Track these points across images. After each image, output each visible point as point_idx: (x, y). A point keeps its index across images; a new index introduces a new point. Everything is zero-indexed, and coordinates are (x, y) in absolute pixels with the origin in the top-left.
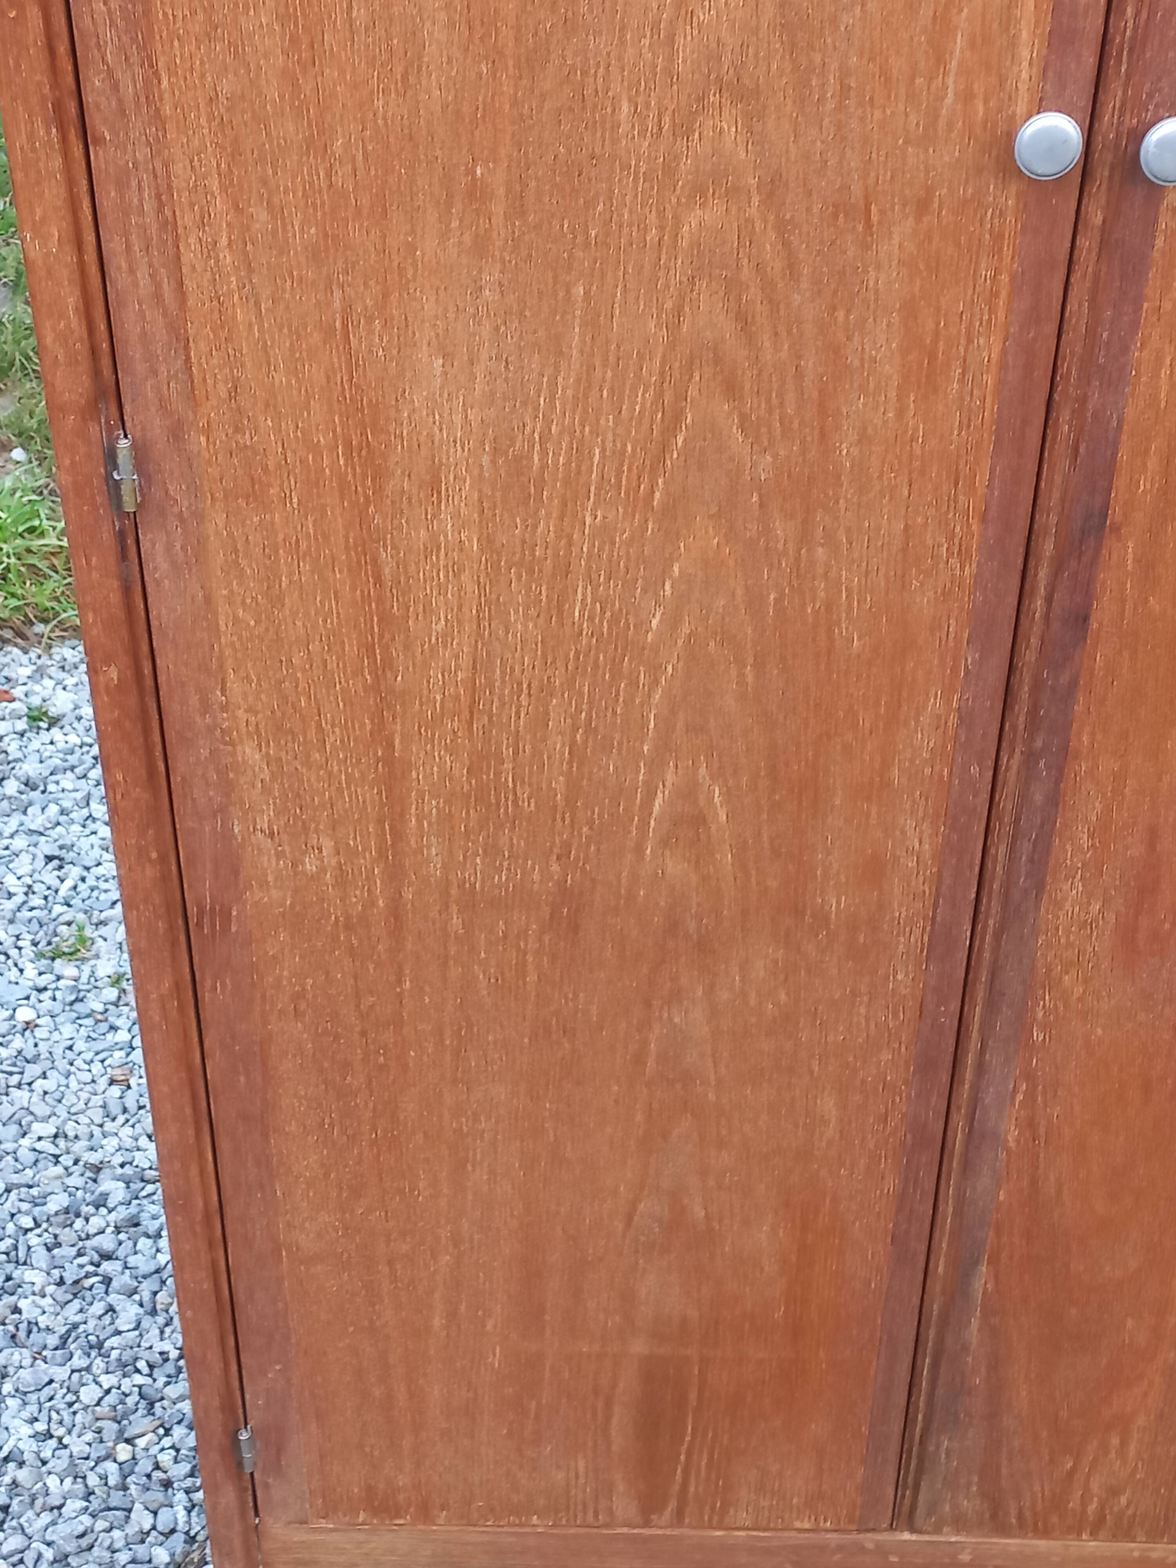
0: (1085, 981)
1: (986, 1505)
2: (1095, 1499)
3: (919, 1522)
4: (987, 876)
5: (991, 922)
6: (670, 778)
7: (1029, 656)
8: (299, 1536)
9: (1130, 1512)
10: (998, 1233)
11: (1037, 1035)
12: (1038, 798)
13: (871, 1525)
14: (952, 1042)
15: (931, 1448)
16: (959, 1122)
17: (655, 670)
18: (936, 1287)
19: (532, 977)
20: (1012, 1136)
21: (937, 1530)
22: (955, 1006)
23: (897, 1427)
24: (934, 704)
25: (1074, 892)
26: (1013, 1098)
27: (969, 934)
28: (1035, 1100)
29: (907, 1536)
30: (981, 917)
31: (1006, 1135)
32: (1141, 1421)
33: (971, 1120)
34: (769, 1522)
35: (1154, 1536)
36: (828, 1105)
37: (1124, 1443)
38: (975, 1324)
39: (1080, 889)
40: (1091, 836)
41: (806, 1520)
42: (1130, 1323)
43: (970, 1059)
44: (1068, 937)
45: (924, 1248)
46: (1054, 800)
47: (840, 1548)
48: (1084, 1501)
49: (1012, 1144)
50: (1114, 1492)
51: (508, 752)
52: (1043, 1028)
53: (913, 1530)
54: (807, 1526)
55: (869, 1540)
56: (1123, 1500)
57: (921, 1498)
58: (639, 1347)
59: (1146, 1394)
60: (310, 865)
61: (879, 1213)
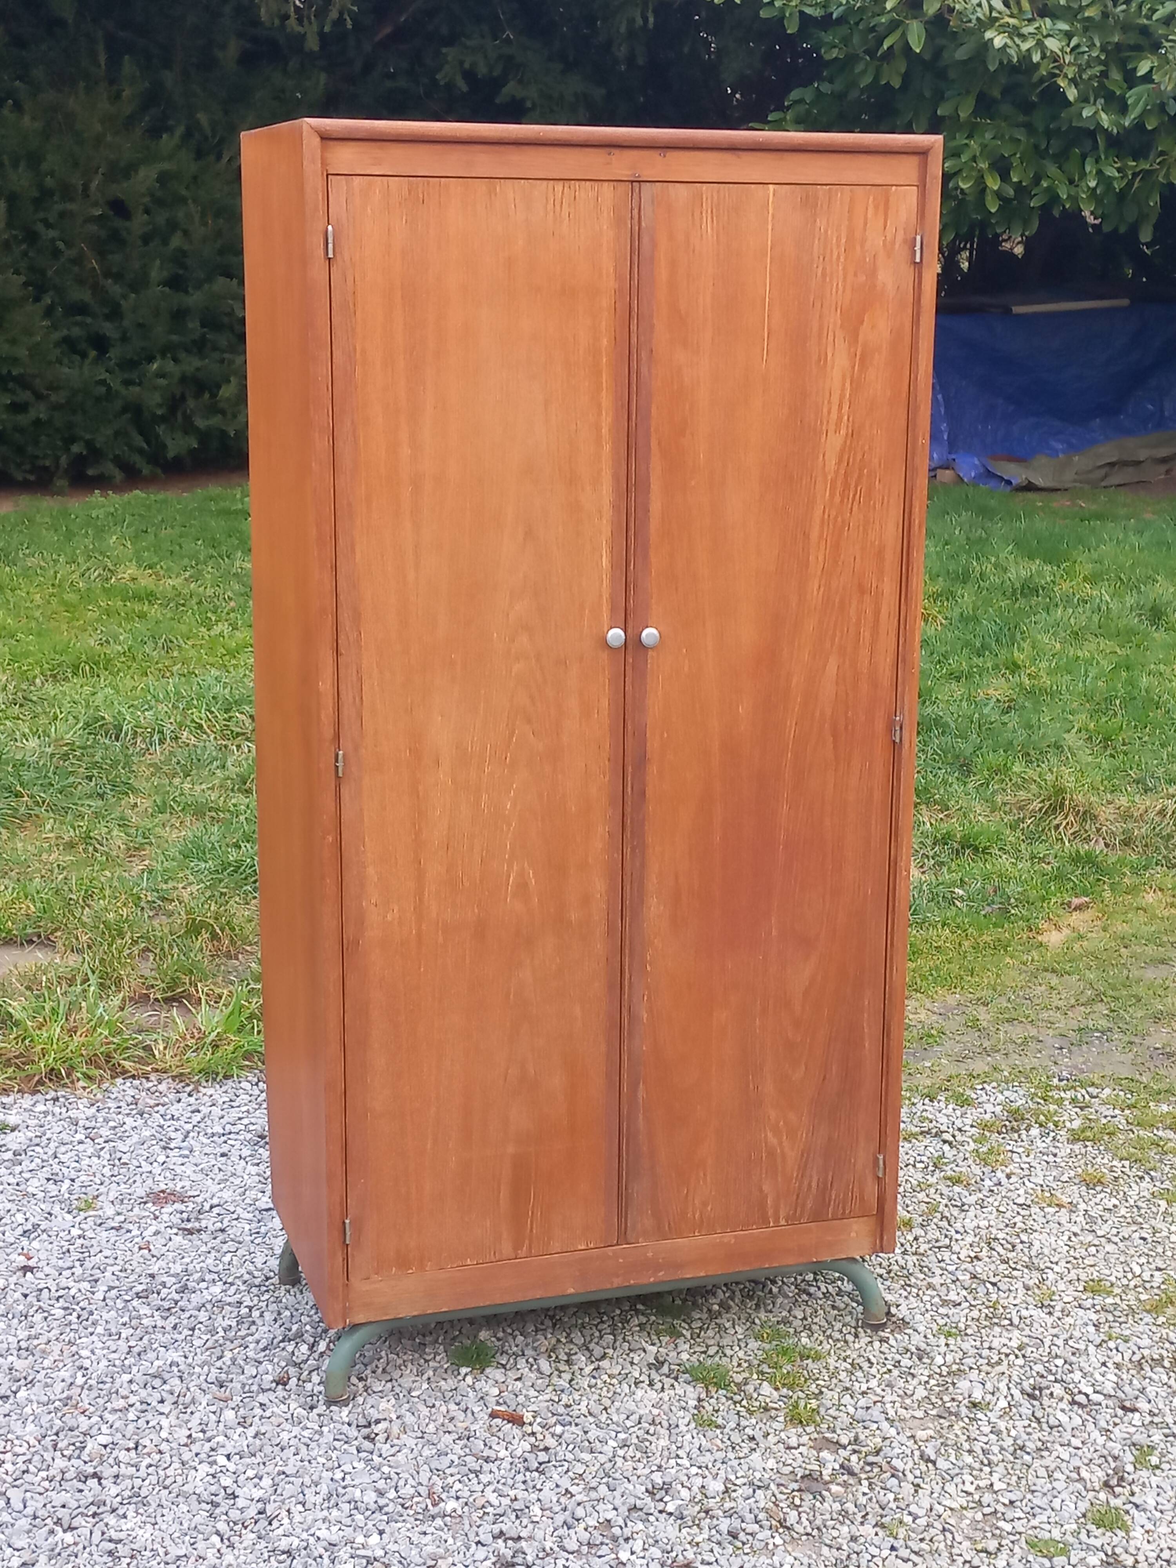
0: (662, 941)
1: (655, 1222)
2: (698, 1210)
3: (629, 1238)
4: (624, 899)
5: (628, 919)
6: (515, 868)
7: (628, 809)
8: (365, 1287)
9: (713, 1215)
10: (645, 1067)
11: (649, 968)
12: (638, 864)
13: (610, 1243)
14: (620, 974)
15: (631, 1191)
16: (625, 1013)
17: (509, 825)
18: (625, 1099)
19: (468, 961)
21: (637, 1240)
22: (619, 954)
23: (615, 1181)
24: (600, 829)
25: (654, 902)
26: (643, 999)
27: (621, 925)
28: (651, 999)
29: (625, 1246)
30: (624, 917)
31: (643, 1017)
32: (710, 1160)
33: (630, 1010)
34: (568, 1247)
35: (724, 1229)
36: (577, 1011)
37: (705, 1175)
38: (641, 1117)
39: (656, 901)
40: (657, 879)
41: (583, 1244)
42: (699, 1107)
43: (627, 982)
44: (654, 922)
45: (619, 1078)
46: (643, 865)
47: (597, 1259)
48: (694, 1212)
49: (645, 1021)
50: (705, 1204)
51: (460, 862)
52: (650, 964)
53: (627, 1242)
54: (583, 1247)
55: (609, 1252)
56: (709, 1208)
57: (629, 1223)
58: (511, 1149)
59: (709, 1145)
60: (389, 918)
61: (600, 1063)
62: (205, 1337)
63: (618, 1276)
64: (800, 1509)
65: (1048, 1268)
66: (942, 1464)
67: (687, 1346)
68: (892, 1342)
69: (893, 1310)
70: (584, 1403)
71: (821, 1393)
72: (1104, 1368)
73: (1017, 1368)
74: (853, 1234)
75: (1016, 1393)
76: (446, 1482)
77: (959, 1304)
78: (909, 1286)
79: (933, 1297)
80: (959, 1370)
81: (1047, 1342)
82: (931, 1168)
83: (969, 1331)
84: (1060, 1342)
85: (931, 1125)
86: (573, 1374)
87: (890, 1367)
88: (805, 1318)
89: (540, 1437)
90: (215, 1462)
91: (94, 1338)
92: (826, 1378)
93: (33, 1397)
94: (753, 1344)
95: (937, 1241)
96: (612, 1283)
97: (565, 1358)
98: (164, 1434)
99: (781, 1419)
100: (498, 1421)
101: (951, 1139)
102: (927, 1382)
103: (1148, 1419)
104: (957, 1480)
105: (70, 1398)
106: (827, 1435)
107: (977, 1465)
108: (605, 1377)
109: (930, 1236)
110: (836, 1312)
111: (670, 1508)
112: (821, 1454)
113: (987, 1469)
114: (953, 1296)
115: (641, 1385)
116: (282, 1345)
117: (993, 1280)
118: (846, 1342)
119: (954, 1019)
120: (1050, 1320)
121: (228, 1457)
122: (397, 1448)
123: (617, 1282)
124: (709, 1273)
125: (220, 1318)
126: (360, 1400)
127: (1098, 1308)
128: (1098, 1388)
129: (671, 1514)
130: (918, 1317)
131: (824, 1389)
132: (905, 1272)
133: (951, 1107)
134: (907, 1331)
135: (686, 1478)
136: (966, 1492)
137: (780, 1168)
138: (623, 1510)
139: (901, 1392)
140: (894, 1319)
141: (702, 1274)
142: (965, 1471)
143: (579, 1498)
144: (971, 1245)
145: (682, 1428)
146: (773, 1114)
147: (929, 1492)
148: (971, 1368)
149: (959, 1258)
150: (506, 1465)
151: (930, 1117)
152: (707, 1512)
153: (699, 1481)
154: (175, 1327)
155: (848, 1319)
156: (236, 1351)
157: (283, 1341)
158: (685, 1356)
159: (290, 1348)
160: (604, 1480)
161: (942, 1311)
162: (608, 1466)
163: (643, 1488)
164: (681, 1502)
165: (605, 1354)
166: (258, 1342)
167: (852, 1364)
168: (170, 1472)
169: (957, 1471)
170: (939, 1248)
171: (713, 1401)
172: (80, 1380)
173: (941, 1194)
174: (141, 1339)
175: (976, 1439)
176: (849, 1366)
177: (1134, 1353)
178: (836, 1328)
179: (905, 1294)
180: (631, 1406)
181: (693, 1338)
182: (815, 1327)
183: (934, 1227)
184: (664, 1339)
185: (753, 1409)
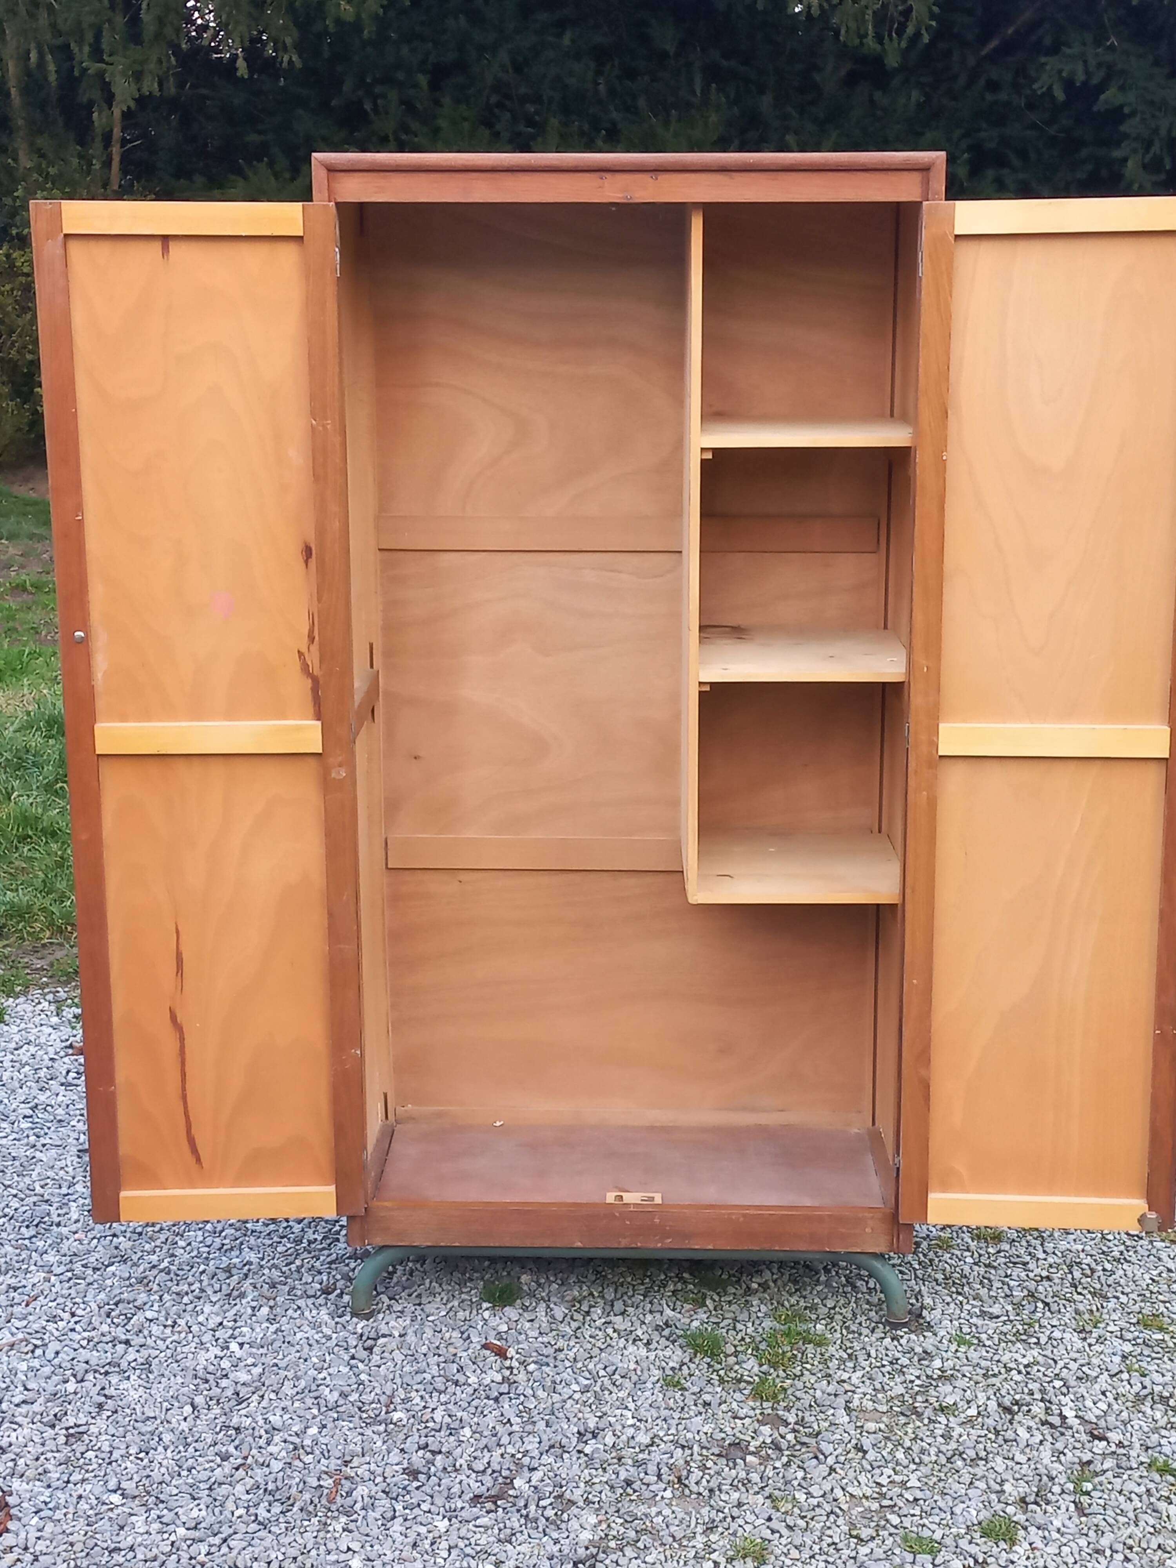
62: (289, 1245)
63: (624, 1237)
64: (707, 1471)
65: (1115, 1297)
66: (871, 1455)
67: (705, 1316)
68: (903, 1341)
69: (925, 1313)
70: (575, 1350)
71: (802, 1375)
72: (1101, 1397)
73: (1012, 1383)
74: (868, 1230)
75: (993, 1405)
76: (408, 1395)
77: (998, 1317)
78: (959, 1293)
79: (974, 1306)
80: (952, 1375)
81: (1061, 1364)
83: (988, 1343)
84: (1073, 1366)
86: (584, 1324)
87: (884, 1363)
88: (834, 1308)
89: (515, 1371)
90: (228, 1348)
91: (200, 1233)
92: (816, 1363)
93: (117, 1273)
94: (768, 1323)
95: (1018, 1256)
96: (620, 1243)
97: (586, 1309)
98: (201, 1318)
99: (747, 1392)
100: (487, 1353)
102: (912, 1382)
103: (1114, 1448)
104: (877, 1471)
105: (145, 1278)
106: (780, 1413)
107: (905, 1462)
108: (610, 1331)
110: (867, 1307)
111: (588, 1450)
112: (762, 1428)
113: (913, 1467)
114: (996, 1310)
115: (638, 1343)
116: (347, 1261)
117: (1049, 1300)
118: (860, 1334)
120: (1079, 1344)
121: (241, 1345)
122: (384, 1361)
123: (624, 1243)
124: (717, 1247)
125: (311, 1231)
126: (381, 1316)
127: (1139, 1341)
128: (1080, 1413)
129: (586, 1455)
130: (946, 1323)
131: (805, 1372)
132: (964, 1281)
134: (925, 1334)
135: (620, 1428)
136: (878, 1484)
138: (545, 1446)
139: (879, 1386)
140: (922, 1321)
141: (710, 1247)
142: (890, 1465)
143: (516, 1428)
144: (1051, 1266)
145: (649, 1385)
147: (839, 1477)
148: (964, 1376)
149: (1027, 1276)
150: (470, 1390)
152: (620, 1459)
153: (630, 1432)
154: (269, 1234)
155: (873, 1314)
156: (306, 1261)
157: (349, 1258)
158: (696, 1324)
159: (352, 1265)
160: (547, 1417)
161: (974, 1320)
162: (557, 1406)
163: (576, 1430)
164: (601, 1447)
165: (625, 1310)
166: (328, 1256)
167: (850, 1355)
168: (185, 1350)
169: (883, 1463)
170: (1015, 1263)
171: (692, 1366)
172: (165, 1264)
174: (237, 1239)
175: (922, 1440)
176: (846, 1356)
177: (1144, 1387)
178: (857, 1321)
179: (949, 1299)
180: (616, 1359)
181: (715, 1310)
182: (838, 1317)
183: (1024, 1243)
184: (687, 1307)
185: (726, 1379)
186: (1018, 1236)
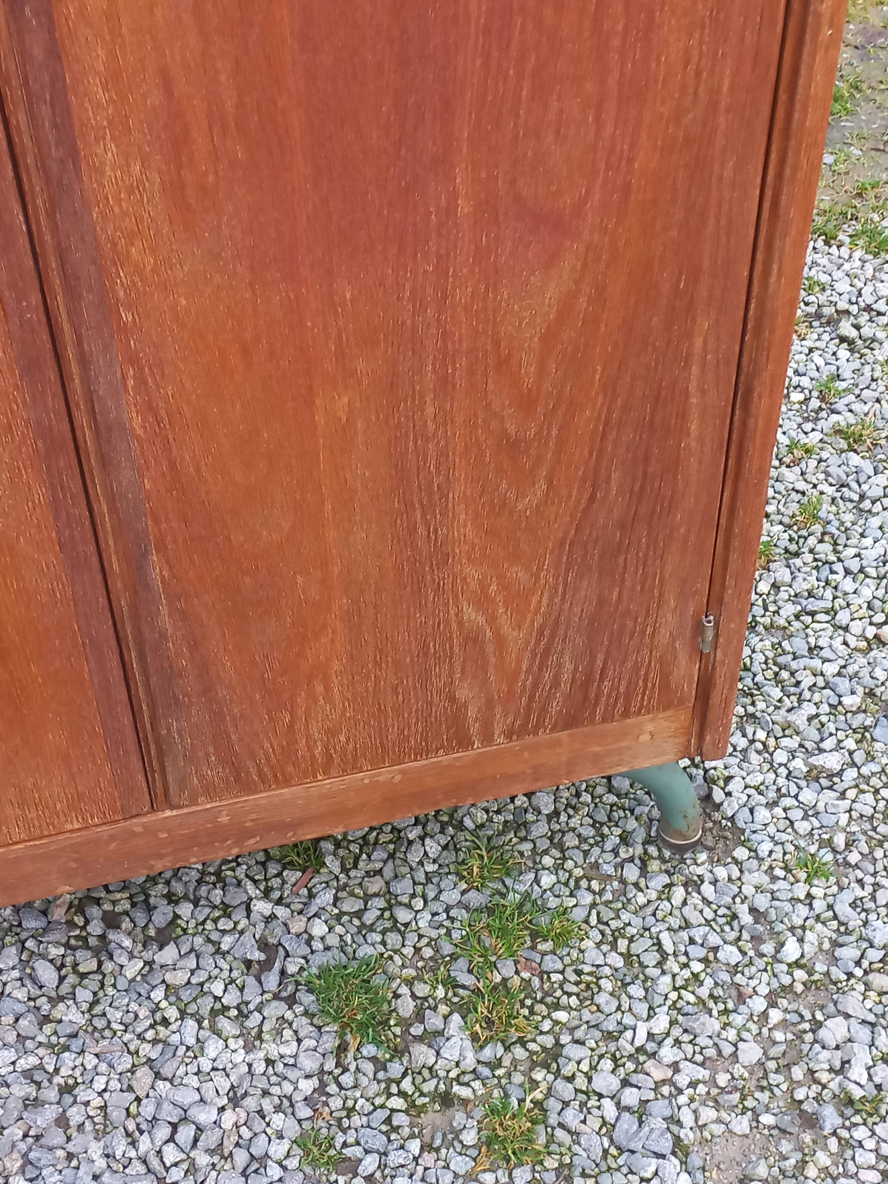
0: (153, 250)
1: (228, 770)
2: (319, 743)
3: (175, 800)
4: (18, 150)
5: (39, 202)
9: (351, 746)
10: (157, 522)
11: (126, 316)
13: (134, 812)
14: (46, 337)
15: (164, 732)
16: (82, 418)
18: (117, 585)
20: (137, 421)
21: (194, 802)
22: (35, 298)
23: (127, 720)
25: (110, 154)
26: (125, 385)
27: (21, 219)
28: (146, 383)
29: (168, 813)
30: (28, 198)
31: (131, 424)
32: (336, 666)
33: (92, 413)
34: (42, 831)
35: (377, 763)
37: (328, 689)
38: (164, 611)
39: (115, 150)
40: (106, 89)
41: (75, 821)
42: (300, 579)
43: (71, 353)
44: (120, 205)
45: (92, 548)
46: (55, 52)
47: (112, 838)
48: (310, 749)
49: (140, 432)
50: (332, 733)
52: (129, 307)
53: (172, 808)
54: (77, 826)
55: (136, 825)
56: (342, 738)
57: (170, 779)
59: (333, 641)
61: (39, 525)
63: (161, 857)
67: (330, 894)
69: (718, 795)
74: (645, 738)
79: (792, 755)
80: (827, 980)
82: (815, 403)
83: (854, 857)
85: (823, 298)
86: (102, 984)
87: (697, 967)
88: (556, 813)
92: (574, 1002)
94: (451, 893)
95: (811, 596)
96: (152, 867)
99: (470, 1137)
101: (853, 333)
102: (763, 1017)
108: (158, 994)
109: (800, 586)
110: (612, 798)
114: (828, 753)
115: (222, 1021)
118: (622, 884)
119: (877, 59)
123: (161, 865)
130: (763, 814)
131: (564, 1039)
133: (858, 254)
134: (737, 855)
137: (492, 660)
140: (717, 816)
146: (473, 573)
148: (850, 975)
149: (846, 643)
151: (824, 278)
155: (632, 824)
158: (319, 930)
161: (806, 795)
167: (627, 956)
170: (813, 614)
171: (346, 1079)
173: (827, 474)
176: (620, 964)
178: (608, 846)
181: (345, 870)
182: (570, 840)
183: (808, 558)
184: (292, 876)
185: (420, 1101)
186: (791, 540)
